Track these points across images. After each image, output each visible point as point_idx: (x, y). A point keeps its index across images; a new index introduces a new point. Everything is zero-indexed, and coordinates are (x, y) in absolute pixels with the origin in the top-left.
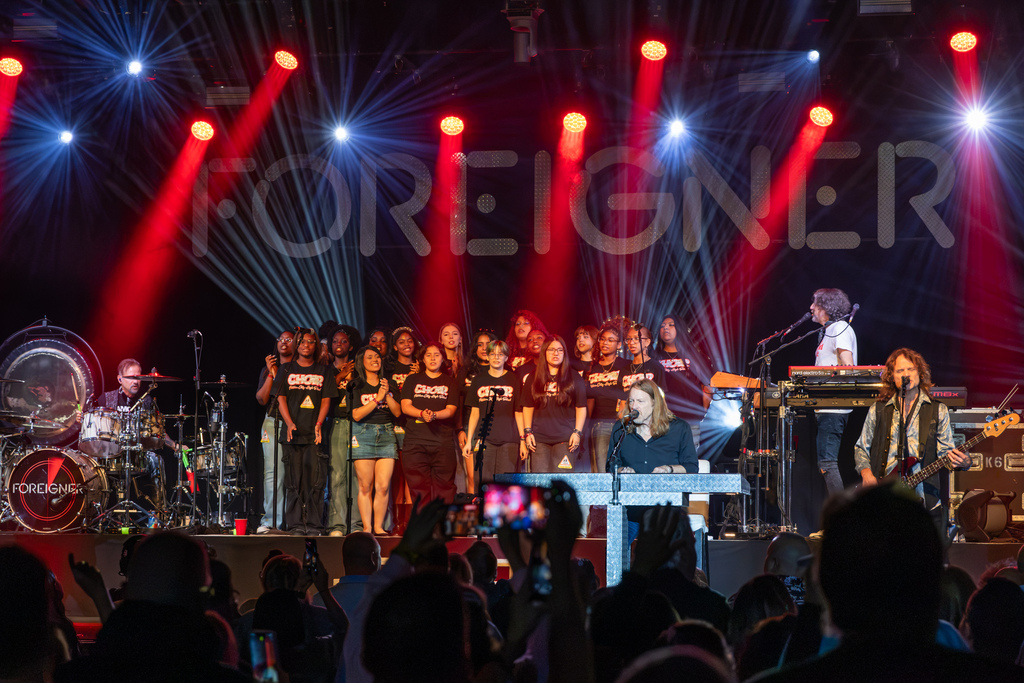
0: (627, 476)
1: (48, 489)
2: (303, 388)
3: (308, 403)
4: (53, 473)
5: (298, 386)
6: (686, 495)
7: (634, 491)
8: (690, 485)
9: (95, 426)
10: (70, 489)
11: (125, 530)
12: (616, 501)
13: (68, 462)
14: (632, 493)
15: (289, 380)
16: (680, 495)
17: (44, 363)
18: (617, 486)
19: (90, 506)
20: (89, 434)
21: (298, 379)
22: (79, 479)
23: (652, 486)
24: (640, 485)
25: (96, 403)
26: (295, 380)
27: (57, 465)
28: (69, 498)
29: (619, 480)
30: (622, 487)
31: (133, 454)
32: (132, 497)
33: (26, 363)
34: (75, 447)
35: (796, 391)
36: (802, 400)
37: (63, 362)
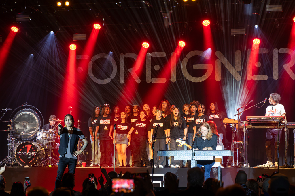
0: (197, 151)
1: (27, 154)
2: (104, 124)
3: (106, 128)
4: (28, 149)
5: (103, 123)
6: (214, 157)
7: (199, 156)
8: (215, 154)
9: (41, 135)
10: (34, 154)
11: (50, 166)
12: (193, 159)
13: (33, 146)
14: (198, 156)
15: (100, 121)
16: (213, 157)
17: (26, 116)
18: (194, 154)
19: (40, 159)
20: (39, 137)
21: (103, 121)
22: (36, 150)
23: (204, 154)
24: (201, 154)
25: (41, 128)
26: (102, 121)
27: (29, 147)
28: (33, 156)
29: (194, 152)
30: (195, 155)
31: (52, 143)
32: (52, 156)
33: (21, 116)
34: (35, 141)
35: (248, 124)
36: (250, 126)
37: (32, 116)
